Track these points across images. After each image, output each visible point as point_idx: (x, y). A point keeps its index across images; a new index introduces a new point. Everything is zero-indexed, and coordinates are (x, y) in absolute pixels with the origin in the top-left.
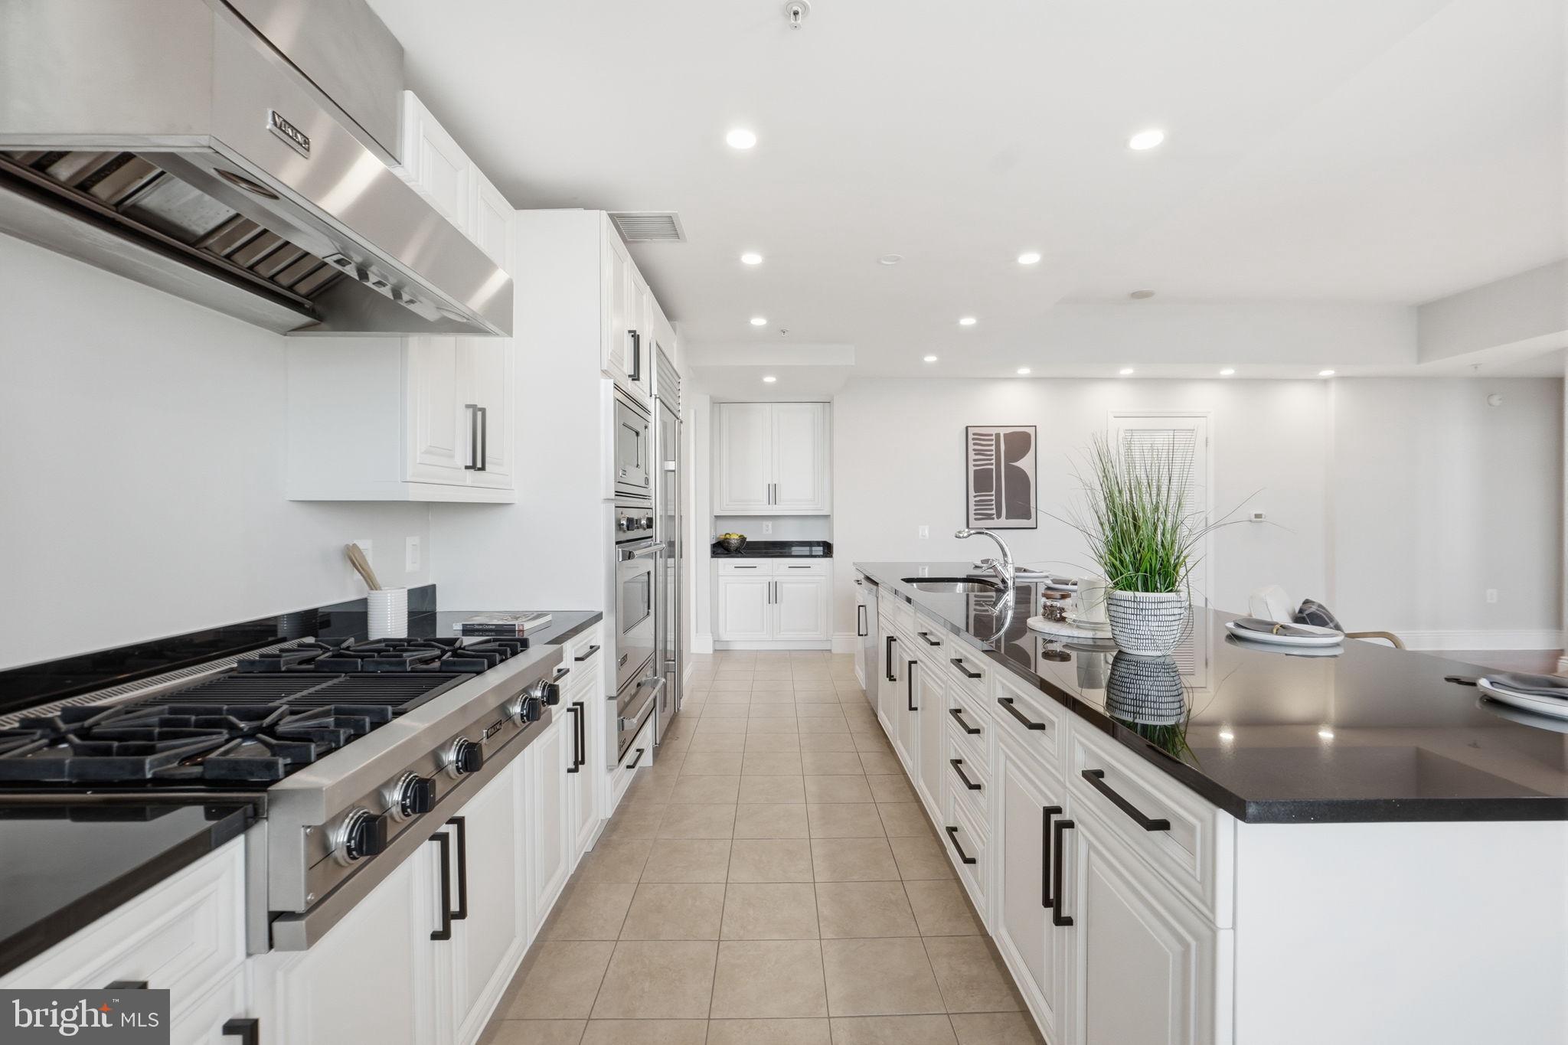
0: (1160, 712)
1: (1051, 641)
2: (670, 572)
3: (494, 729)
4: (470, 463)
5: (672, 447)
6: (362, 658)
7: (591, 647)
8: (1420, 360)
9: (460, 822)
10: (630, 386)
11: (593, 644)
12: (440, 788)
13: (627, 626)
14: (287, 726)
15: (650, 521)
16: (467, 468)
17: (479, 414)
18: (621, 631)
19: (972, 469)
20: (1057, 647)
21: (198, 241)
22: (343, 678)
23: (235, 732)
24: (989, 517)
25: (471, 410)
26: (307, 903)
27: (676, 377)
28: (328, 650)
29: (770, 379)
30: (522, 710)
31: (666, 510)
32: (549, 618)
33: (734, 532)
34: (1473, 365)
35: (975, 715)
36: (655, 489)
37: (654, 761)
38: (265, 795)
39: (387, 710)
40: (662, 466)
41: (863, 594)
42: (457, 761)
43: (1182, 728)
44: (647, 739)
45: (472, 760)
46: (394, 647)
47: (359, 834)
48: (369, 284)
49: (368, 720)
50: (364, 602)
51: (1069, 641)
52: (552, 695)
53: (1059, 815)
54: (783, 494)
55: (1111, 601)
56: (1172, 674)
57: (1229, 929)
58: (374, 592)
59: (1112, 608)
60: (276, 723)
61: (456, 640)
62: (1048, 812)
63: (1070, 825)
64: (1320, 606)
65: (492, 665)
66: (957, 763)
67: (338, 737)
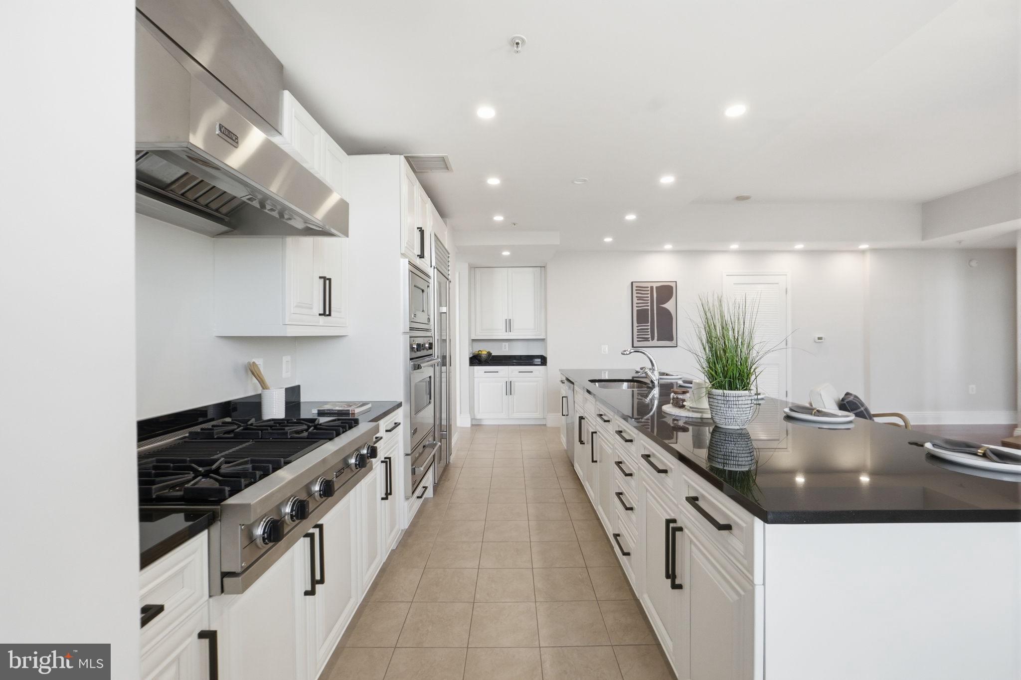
0: (739, 463)
1: (677, 420)
2: (444, 375)
3: (340, 473)
4: (322, 312)
5: (444, 298)
6: (262, 430)
7: (395, 423)
8: (923, 239)
9: (320, 527)
10: (418, 262)
11: (396, 422)
12: (311, 506)
13: (417, 409)
14: (225, 469)
15: (431, 344)
16: (320, 315)
17: (327, 282)
18: (413, 413)
19: (635, 309)
20: (681, 423)
21: (166, 186)
22: (251, 443)
23: (197, 474)
24: (646, 340)
25: (323, 279)
26: (242, 567)
27: (447, 254)
28: (241, 426)
29: (506, 253)
30: (356, 461)
31: (441, 335)
32: (369, 406)
33: (484, 349)
34: (958, 241)
35: (630, 466)
36: (434, 325)
37: (434, 494)
38: (219, 507)
39: (280, 460)
40: (438, 310)
41: (565, 390)
42: (320, 491)
43: (753, 473)
44: (429, 480)
45: (328, 490)
46: (280, 424)
47: (269, 530)
48: (266, 211)
49: (271, 466)
50: (259, 396)
51: (687, 419)
52: (373, 453)
53: (675, 524)
54: (515, 325)
55: (710, 396)
56: (747, 440)
57: (761, 585)
58: (264, 390)
59: (711, 400)
60: (219, 468)
61: (316, 419)
62: (668, 522)
63: (680, 529)
64: (856, 397)
65: (338, 434)
66: (619, 494)
67: (255, 475)
